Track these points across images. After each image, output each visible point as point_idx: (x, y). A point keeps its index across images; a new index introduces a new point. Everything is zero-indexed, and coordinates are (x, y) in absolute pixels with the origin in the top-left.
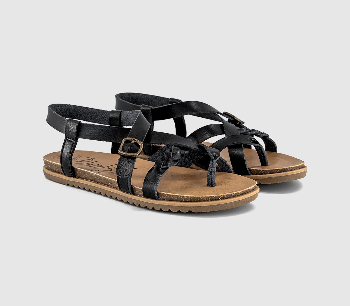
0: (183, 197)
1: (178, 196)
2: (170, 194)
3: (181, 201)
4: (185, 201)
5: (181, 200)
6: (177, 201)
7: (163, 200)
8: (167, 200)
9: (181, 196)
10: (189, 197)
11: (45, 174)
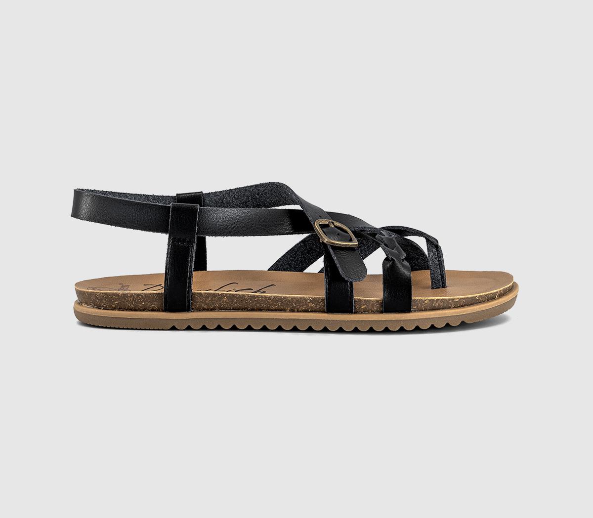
0: (453, 300)
1: (446, 300)
2: (433, 298)
3: (450, 308)
4: (454, 307)
5: (450, 305)
6: (444, 308)
7: (420, 310)
8: (427, 310)
9: (450, 299)
10: (461, 299)
11: (78, 314)
